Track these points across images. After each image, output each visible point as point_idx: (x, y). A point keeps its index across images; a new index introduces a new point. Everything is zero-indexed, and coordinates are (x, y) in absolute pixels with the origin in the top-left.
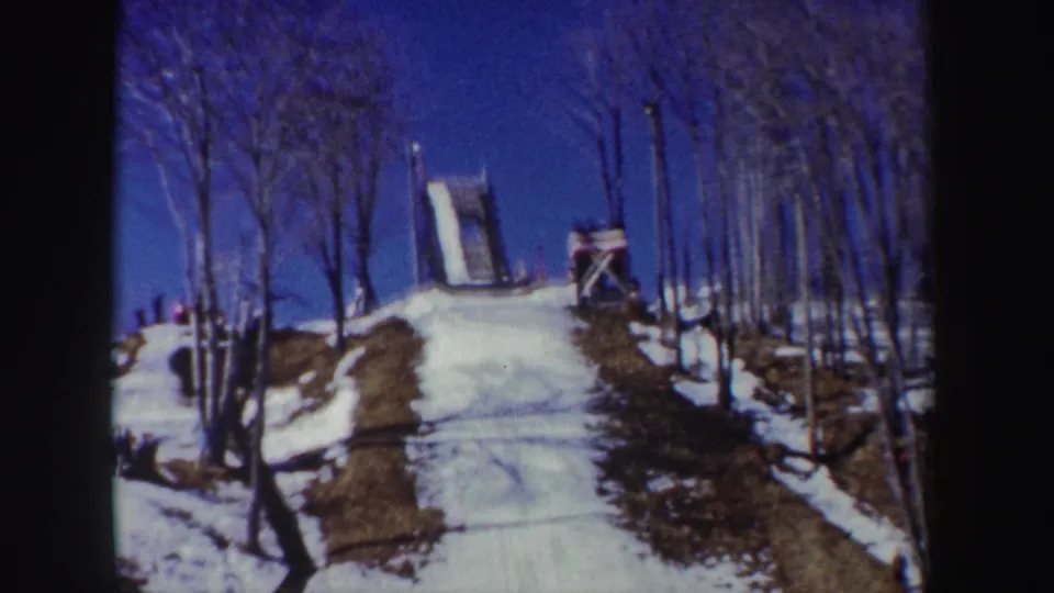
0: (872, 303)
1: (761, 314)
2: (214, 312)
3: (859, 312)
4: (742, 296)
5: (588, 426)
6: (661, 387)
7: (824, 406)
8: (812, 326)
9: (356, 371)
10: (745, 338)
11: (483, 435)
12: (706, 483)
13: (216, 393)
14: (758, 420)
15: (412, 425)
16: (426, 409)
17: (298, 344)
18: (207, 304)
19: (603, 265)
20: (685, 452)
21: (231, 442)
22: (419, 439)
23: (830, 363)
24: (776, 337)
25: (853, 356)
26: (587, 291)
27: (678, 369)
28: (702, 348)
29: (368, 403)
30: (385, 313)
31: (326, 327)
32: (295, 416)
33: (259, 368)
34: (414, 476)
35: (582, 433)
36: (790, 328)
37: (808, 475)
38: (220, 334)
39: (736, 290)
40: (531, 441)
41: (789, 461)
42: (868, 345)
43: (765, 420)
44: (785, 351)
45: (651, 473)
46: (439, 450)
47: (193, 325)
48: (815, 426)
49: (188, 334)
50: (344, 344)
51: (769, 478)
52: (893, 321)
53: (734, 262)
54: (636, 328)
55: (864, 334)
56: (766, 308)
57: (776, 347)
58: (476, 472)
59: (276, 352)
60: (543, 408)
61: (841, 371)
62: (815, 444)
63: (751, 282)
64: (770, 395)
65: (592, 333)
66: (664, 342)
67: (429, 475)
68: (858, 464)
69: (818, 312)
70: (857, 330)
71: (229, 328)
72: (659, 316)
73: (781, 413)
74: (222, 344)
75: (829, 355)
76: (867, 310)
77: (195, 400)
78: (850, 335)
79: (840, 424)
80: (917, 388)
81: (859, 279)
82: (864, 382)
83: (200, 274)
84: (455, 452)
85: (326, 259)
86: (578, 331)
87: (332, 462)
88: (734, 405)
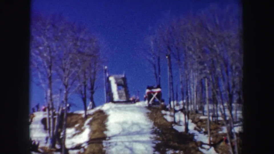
0: (225, 104)
1: (196, 108)
2: (53, 108)
3: (222, 107)
4: (191, 104)
5: (151, 138)
6: (170, 127)
7: (213, 131)
8: (210, 111)
9: (90, 124)
10: (192, 114)
11: (123, 140)
12: (182, 152)
13: (53, 130)
14: (195, 135)
15: (104, 138)
16: (108, 134)
17: (74, 117)
18: (51, 106)
19: (154, 96)
20: (176, 144)
21: (57, 142)
22: (106, 141)
23: (214, 120)
24: (200, 114)
25: (220, 118)
26: (150, 102)
27: (174, 122)
28: (180, 117)
29: (93, 132)
30: (97, 108)
31: (82, 112)
32: (74, 135)
33: (65, 123)
34: (105, 151)
35: (149, 139)
36: (204, 112)
37: (208, 149)
38: (54, 114)
39: (190, 102)
40: (136, 141)
41: (203, 146)
42: (224, 116)
43: (197, 135)
44: (202, 117)
45: (167, 149)
46: (112, 144)
47: (47, 112)
48: (210, 137)
49: (46, 114)
50: (87, 117)
51: (198, 150)
52: (231, 109)
53: (189, 94)
54: (163, 112)
55: (223, 112)
56: (197, 106)
57: (200, 116)
58: (122, 150)
59: (69, 119)
60: (139, 133)
61: (217, 122)
62: (210, 141)
63: (194, 100)
64: (198, 129)
65: (152, 113)
66: (171, 116)
67: (109, 151)
68: (222, 146)
69: (211, 107)
70: (221, 112)
71: (56, 112)
72: (169, 109)
73: (201, 133)
74: (55, 117)
75: (214, 118)
76: (224, 106)
77: (48, 131)
78: (219, 113)
79: (217, 136)
80: (237, 126)
81: (222, 98)
82: (223, 125)
83: (49, 98)
84: (116, 145)
85: (82, 94)
86: (148, 113)
87: (84, 147)
88: (189, 132)
